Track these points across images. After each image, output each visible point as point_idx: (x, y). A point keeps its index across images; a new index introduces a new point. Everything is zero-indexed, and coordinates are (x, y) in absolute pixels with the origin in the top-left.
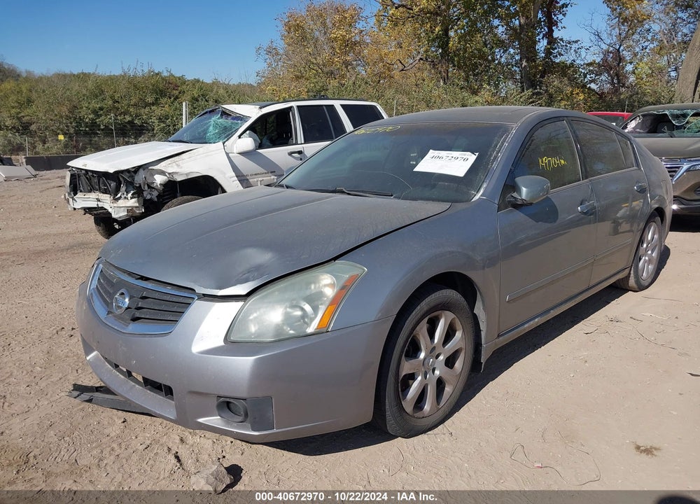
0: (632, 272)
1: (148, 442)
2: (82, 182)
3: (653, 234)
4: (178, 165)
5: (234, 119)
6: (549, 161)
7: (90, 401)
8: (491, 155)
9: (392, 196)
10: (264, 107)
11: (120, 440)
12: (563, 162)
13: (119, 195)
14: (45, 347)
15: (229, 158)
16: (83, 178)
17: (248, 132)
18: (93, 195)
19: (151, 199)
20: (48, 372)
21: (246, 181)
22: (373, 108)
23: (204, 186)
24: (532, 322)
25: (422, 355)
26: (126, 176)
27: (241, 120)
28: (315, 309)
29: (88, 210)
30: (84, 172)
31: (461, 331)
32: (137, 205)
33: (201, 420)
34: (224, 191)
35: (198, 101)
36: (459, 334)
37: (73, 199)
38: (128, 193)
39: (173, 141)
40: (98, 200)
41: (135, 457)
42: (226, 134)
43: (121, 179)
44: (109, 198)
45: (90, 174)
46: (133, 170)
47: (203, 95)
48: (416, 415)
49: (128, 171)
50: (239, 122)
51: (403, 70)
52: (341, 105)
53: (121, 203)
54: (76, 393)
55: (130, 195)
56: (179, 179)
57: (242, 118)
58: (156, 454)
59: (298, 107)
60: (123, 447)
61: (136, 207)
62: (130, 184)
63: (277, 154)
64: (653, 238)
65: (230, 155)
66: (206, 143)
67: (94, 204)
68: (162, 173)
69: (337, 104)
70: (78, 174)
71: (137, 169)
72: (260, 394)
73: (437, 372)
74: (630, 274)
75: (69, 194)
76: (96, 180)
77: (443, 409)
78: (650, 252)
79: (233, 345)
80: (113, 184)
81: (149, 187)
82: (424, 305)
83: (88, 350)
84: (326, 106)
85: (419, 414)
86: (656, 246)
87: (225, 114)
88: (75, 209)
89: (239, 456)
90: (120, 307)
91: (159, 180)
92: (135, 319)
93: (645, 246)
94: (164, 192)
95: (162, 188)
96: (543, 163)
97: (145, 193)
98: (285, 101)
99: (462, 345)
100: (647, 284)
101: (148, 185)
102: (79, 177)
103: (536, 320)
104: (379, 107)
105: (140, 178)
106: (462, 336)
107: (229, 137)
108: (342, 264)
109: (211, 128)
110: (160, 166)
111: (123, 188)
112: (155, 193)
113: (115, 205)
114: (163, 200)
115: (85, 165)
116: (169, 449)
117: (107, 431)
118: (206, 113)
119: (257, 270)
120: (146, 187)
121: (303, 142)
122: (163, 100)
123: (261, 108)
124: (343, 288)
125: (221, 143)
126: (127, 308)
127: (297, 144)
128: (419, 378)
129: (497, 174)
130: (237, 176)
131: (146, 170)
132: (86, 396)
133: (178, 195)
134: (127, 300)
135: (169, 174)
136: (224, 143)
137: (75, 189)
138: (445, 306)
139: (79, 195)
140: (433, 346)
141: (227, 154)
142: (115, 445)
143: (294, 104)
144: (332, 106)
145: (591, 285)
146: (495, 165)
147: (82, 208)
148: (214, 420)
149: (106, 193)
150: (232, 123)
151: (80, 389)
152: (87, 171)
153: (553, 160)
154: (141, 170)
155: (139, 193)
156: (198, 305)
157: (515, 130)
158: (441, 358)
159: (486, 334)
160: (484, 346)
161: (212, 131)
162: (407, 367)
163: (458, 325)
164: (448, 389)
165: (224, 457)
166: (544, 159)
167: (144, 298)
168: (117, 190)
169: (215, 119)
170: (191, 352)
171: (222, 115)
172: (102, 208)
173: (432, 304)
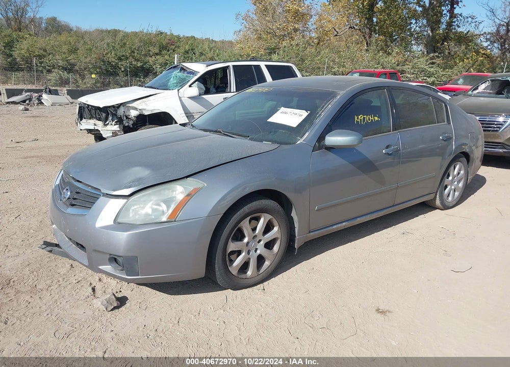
0: (438, 196)
1: (80, 279)
2: (85, 112)
3: (460, 170)
4: (146, 104)
5: (188, 73)
6: (364, 118)
7: (50, 251)
8: (318, 113)
9: (248, 137)
10: (209, 65)
11: (65, 277)
12: (376, 118)
13: (107, 122)
14: (40, 218)
15: (181, 100)
16: (86, 109)
17: (197, 82)
18: (93, 121)
19: (128, 126)
20: (37, 233)
21: (192, 117)
22: (289, 68)
23: (163, 119)
24: (340, 225)
25: (246, 240)
26: (112, 110)
27: (193, 74)
28: (168, 207)
29: (90, 131)
30: (86, 105)
31: (278, 227)
32: (119, 129)
33: (100, 267)
34: (176, 123)
35: (188, 53)
36: (276, 229)
37: (80, 123)
38: (113, 121)
39: (148, 87)
40: (95, 125)
41: (69, 287)
42: (181, 83)
43: (109, 112)
44: (101, 124)
45: (90, 107)
46: (117, 106)
47: (192, 49)
48: (240, 276)
49: (113, 106)
50: (191, 75)
51: (336, 35)
52: (266, 65)
53: (109, 127)
54: (44, 246)
55: (114, 123)
56: (146, 113)
57: (193, 73)
58: (82, 286)
59: (234, 66)
60: (65, 280)
61: (118, 131)
62: (114, 115)
63: (215, 99)
64: (459, 173)
65: (182, 98)
66: (167, 89)
67: (92, 127)
68: (136, 109)
69: (262, 65)
70: (83, 107)
71: (119, 106)
72: (130, 254)
73: (258, 252)
74: (435, 197)
75: (78, 120)
76: (94, 111)
77: (262, 275)
78: (456, 183)
79: (119, 225)
80: (104, 115)
81: (127, 118)
82: (246, 209)
83: (53, 224)
84: (254, 66)
85: (243, 276)
86: (462, 178)
87: (183, 69)
88: (81, 130)
89: (129, 292)
90: (65, 197)
91: (133, 114)
92: (73, 205)
93: (450, 178)
94: (137, 122)
95: (135, 119)
96: (358, 119)
97: (124, 122)
98: (224, 62)
99: (279, 236)
100: (451, 205)
101: (126, 116)
102: (84, 109)
103: (344, 224)
104: (294, 67)
105: (121, 112)
106: (278, 230)
107: (182, 86)
108: (191, 180)
109: (172, 79)
110: (134, 104)
111: (110, 118)
112: (131, 122)
113: (105, 129)
114: (137, 127)
115: (87, 101)
116: (91, 284)
117: (59, 271)
118: (171, 68)
119: (139, 180)
120: (125, 118)
121: (235, 91)
122: (164, 52)
123: (207, 66)
124: (188, 195)
125: (176, 90)
126: (69, 198)
127: (230, 92)
128: (243, 254)
129: (317, 127)
130: (185, 113)
131: (125, 107)
132: (49, 248)
133: (147, 124)
134: (69, 193)
135: (140, 110)
136: (178, 90)
137: (81, 116)
138: (264, 210)
139: (84, 120)
140: (255, 234)
141: (180, 98)
142: (60, 279)
143: (231, 64)
144: (259, 66)
145: (396, 203)
146: (318, 120)
147: (85, 130)
148: (108, 268)
149: (100, 120)
150: (187, 76)
151: (47, 244)
152: (88, 105)
153: (367, 118)
154: (122, 107)
155: (120, 121)
156: (102, 199)
157: (341, 96)
158: (262, 243)
159: (299, 230)
160: (297, 237)
161: (172, 81)
162: (232, 246)
163: (275, 222)
164: (267, 263)
165: (121, 291)
166: (359, 117)
167: (78, 193)
168: (107, 119)
169: (176, 73)
170: (95, 227)
171: (181, 70)
172: (98, 130)
173: (253, 209)
